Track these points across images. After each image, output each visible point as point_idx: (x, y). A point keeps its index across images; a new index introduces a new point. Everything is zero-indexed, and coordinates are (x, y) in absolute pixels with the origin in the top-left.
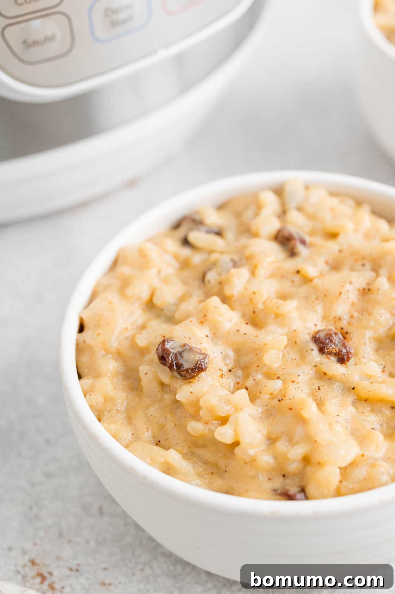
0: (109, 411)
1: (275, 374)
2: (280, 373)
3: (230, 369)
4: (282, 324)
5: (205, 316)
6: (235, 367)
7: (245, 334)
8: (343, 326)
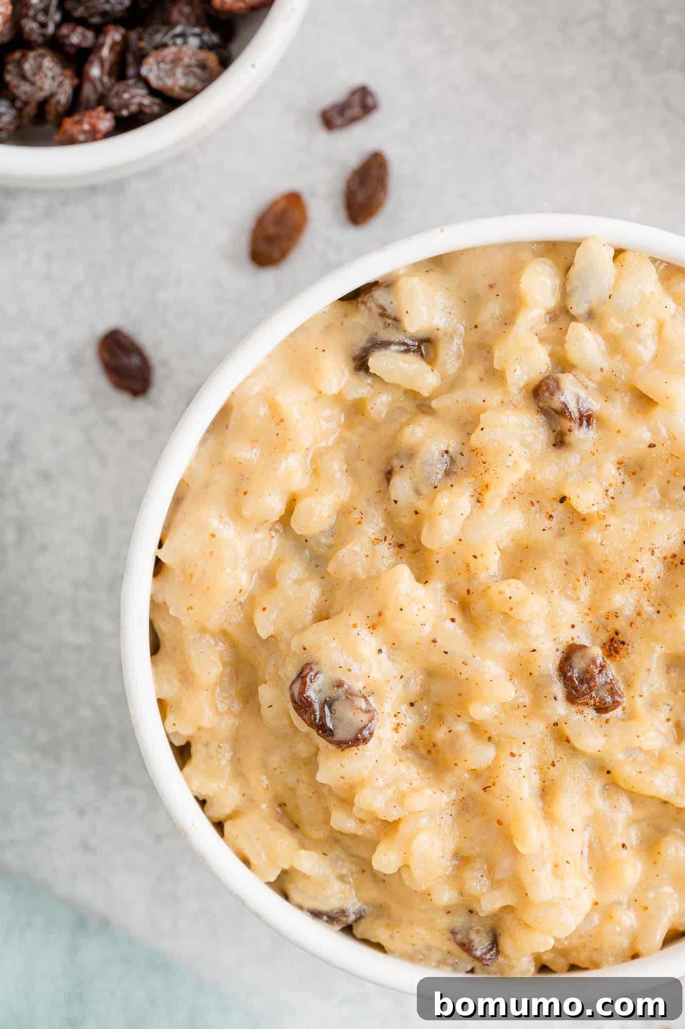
0: (207, 745)
1: (486, 732)
2: (493, 733)
3: (413, 702)
4: (513, 634)
5: (380, 614)
6: (422, 699)
7: (446, 653)
8: (618, 627)
